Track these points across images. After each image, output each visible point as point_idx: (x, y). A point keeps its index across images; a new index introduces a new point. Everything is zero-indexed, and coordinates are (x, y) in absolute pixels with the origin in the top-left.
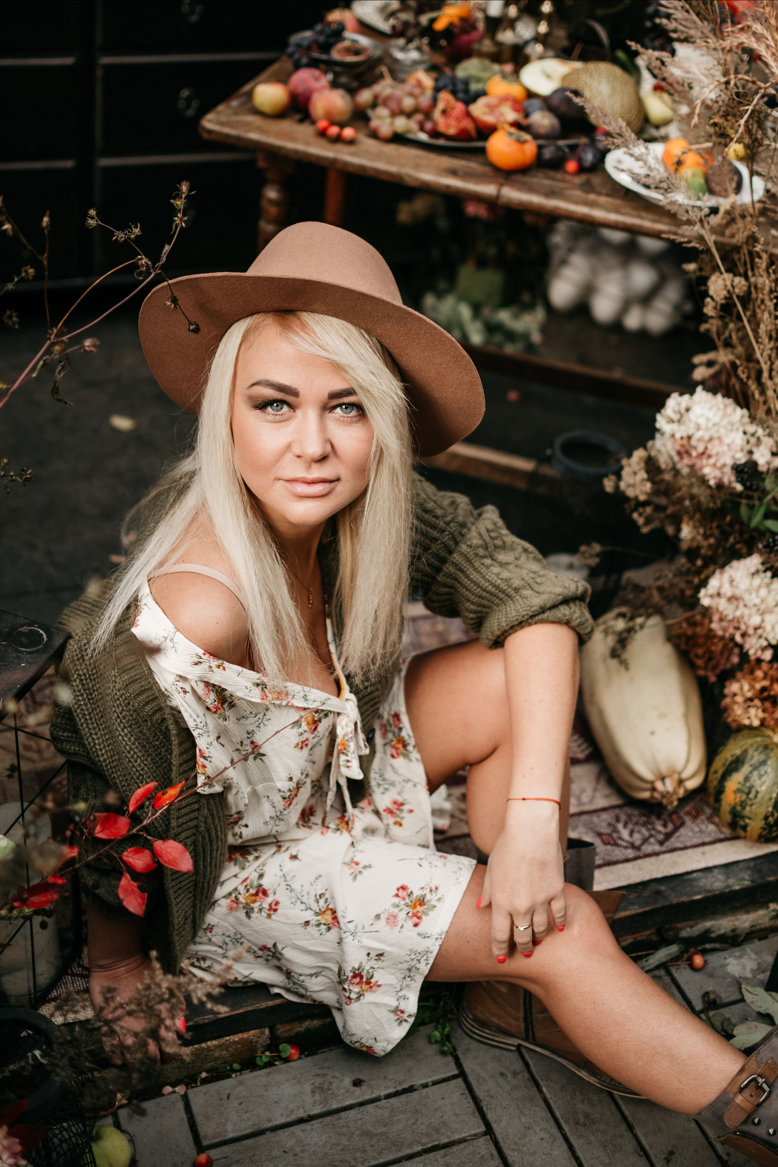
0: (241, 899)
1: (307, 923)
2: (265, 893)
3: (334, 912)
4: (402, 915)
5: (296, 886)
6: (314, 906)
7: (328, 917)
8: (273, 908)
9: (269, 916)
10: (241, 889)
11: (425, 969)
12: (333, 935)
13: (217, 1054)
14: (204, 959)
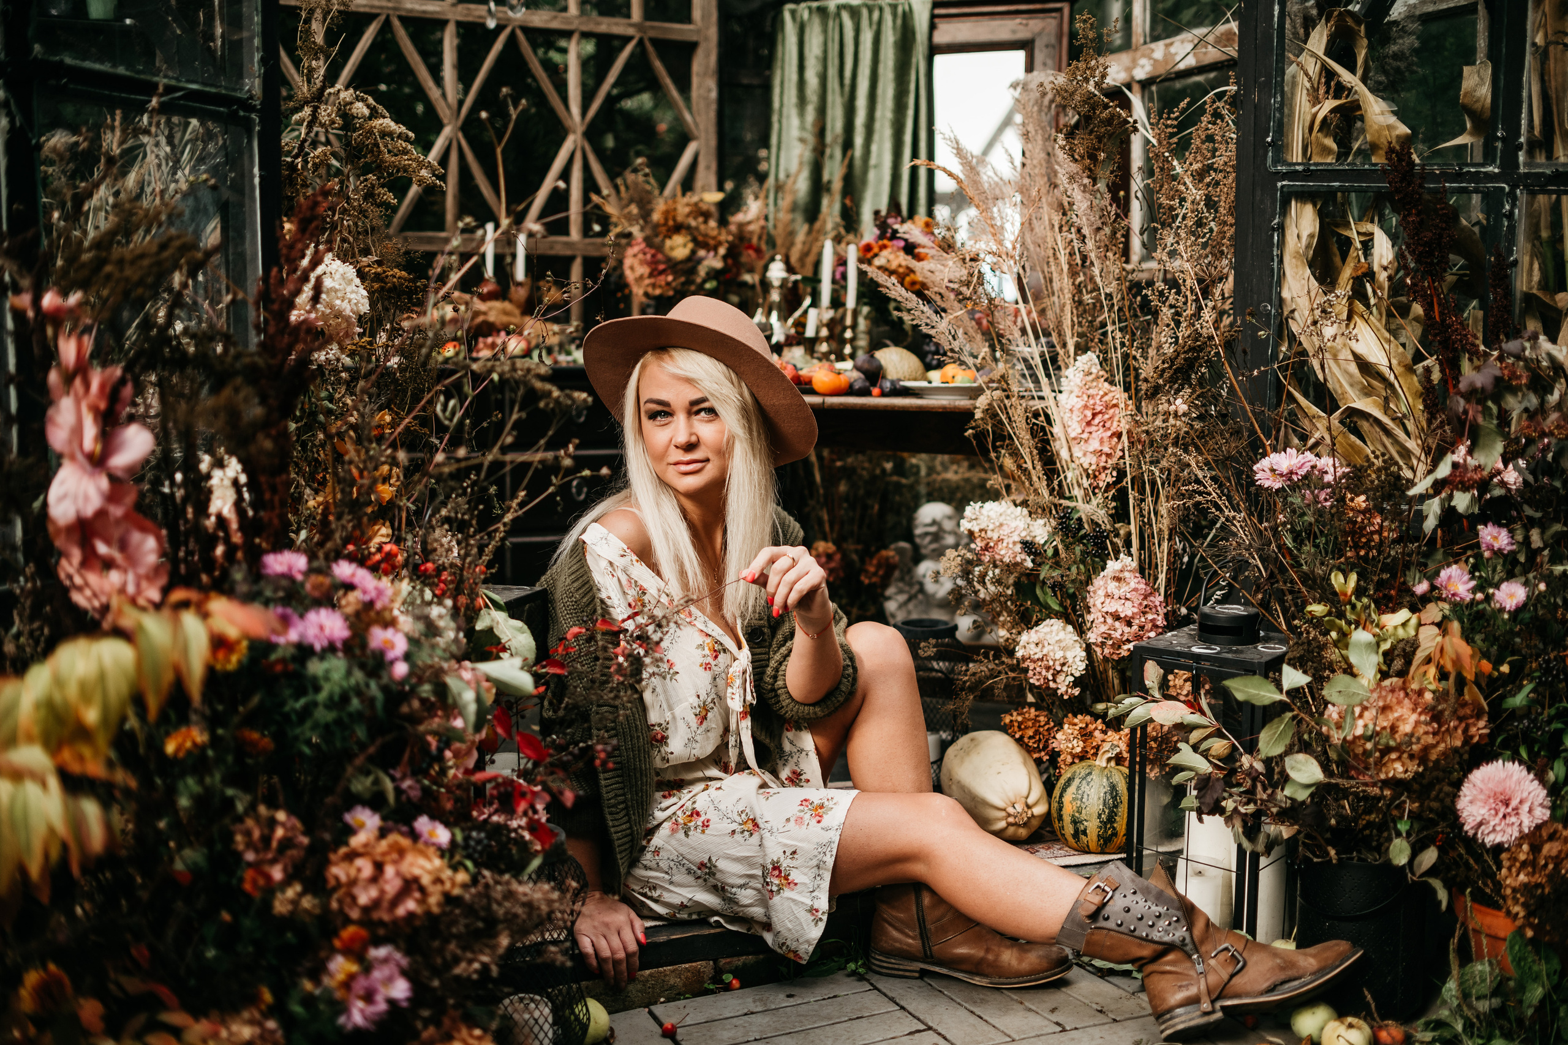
0: (680, 821)
1: (734, 832)
2: (698, 814)
3: (753, 820)
4: (807, 816)
5: (722, 807)
6: (738, 819)
7: (750, 826)
8: (706, 825)
9: (703, 832)
10: (679, 813)
11: (830, 861)
12: (755, 839)
13: (672, 982)
14: (655, 888)
